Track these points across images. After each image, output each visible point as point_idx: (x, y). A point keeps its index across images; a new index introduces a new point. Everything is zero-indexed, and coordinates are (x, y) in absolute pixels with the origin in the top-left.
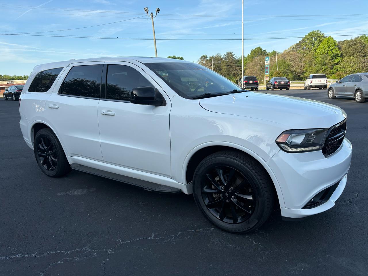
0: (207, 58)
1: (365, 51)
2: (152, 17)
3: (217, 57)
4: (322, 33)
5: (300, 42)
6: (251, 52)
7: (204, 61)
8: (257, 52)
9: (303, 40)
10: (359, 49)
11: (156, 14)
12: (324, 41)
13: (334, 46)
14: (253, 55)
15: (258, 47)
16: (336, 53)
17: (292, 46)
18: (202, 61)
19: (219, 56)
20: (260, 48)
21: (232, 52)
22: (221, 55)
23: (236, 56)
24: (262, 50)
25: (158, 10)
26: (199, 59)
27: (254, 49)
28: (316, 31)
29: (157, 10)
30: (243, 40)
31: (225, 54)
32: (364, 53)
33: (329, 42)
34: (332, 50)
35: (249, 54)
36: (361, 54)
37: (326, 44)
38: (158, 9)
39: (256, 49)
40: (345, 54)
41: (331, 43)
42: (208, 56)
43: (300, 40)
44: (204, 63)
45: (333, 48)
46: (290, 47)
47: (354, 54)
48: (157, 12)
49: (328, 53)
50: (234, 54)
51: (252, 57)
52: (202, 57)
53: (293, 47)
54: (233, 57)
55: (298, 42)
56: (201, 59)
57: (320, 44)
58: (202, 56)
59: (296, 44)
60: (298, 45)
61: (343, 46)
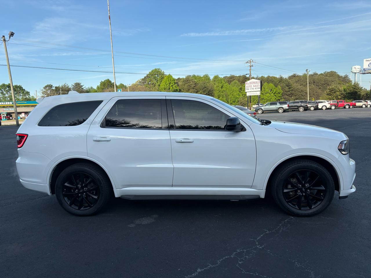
0: (53, 88)
1: (197, 87)
2: (5, 40)
3: (63, 87)
4: (163, 71)
5: (145, 77)
6: (100, 84)
7: (49, 91)
8: (106, 84)
9: (147, 76)
10: (192, 86)
11: (10, 38)
12: (165, 78)
13: (174, 83)
14: (103, 87)
15: (107, 79)
16: (176, 88)
17: (139, 80)
18: (47, 90)
19: (66, 86)
20: (109, 80)
21: (80, 83)
22: (68, 85)
23: (85, 87)
24: (111, 82)
25: (12, 34)
26: (43, 89)
27: (103, 81)
28: (157, 69)
29: (10, 33)
30: (114, 73)
31: (73, 85)
32: (196, 90)
33: (169, 79)
34: (172, 86)
35: (98, 86)
36: (194, 90)
37: (168, 81)
38: (12, 32)
39: (105, 81)
40: (182, 90)
41: (171, 80)
42: (53, 86)
43: (145, 75)
44: (49, 93)
45: (173, 84)
46: (137, 81)
47: (189, 90)
48: (10, 36)
49: (170, 89)
50: (83, 85)
51: (102, 89)
52: (46, 87)
53: (140, 82)
54: (83, 87)
55: (143, 78)
56: (45, 88)
57: (162, 81)
58: (46, 85)
59: (142, 79)
60: (144, 79)
61: (180, 83)
